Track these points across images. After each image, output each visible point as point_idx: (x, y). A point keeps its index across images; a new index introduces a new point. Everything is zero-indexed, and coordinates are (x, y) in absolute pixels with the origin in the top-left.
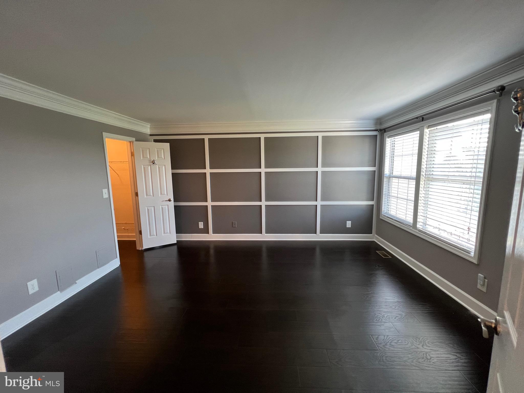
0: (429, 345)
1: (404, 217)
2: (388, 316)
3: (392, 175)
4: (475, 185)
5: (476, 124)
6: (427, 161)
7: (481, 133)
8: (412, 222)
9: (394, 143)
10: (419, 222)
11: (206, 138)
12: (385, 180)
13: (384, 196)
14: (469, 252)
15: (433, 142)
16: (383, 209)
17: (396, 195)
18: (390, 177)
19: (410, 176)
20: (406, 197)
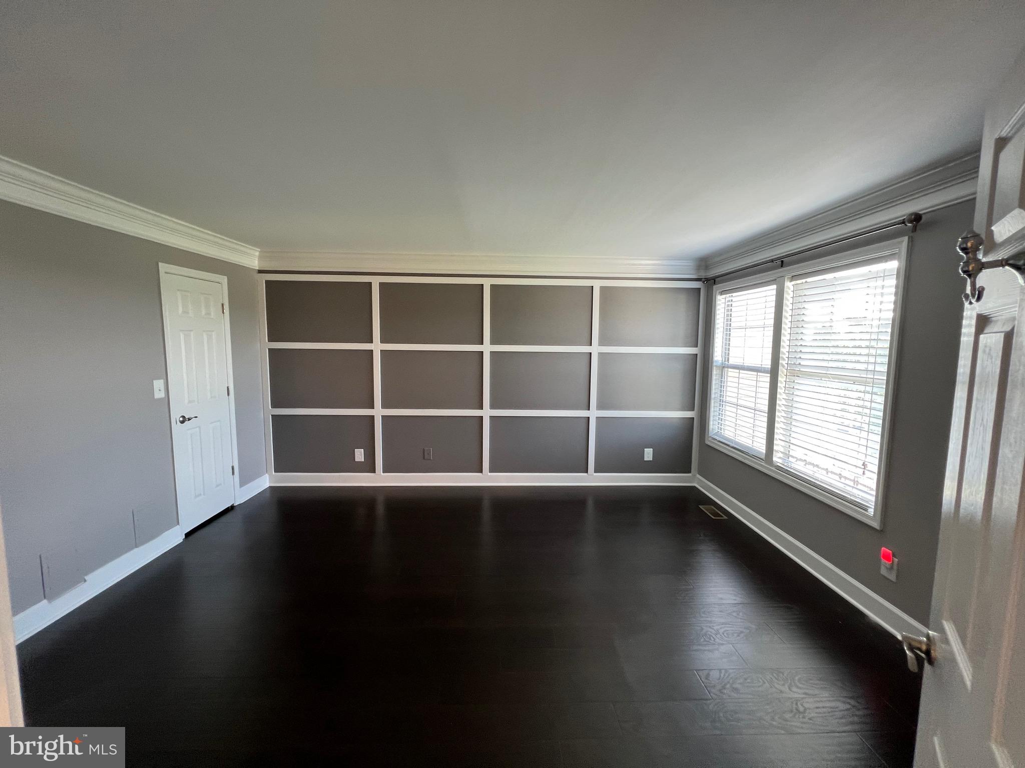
0: (800, 685)
1: (750, 442)
2: (725, 631)
3: (727, 363)
4: (874, 385)
5: (874, 278)
6: (790, 340)
7: (882, 294)
8: (764, 452)
9: (732, 305)
10: (777, 451)
11: (376, 281)
12: (715, 373)
13: (712, 402)
14: (865, 508)
15: (800, 305)
16: (711, 427)
17: (735, 400)
18: (723, 367)
19: (760, 366)
20: (752, 405)
